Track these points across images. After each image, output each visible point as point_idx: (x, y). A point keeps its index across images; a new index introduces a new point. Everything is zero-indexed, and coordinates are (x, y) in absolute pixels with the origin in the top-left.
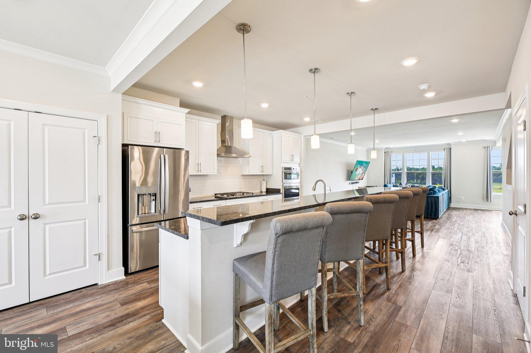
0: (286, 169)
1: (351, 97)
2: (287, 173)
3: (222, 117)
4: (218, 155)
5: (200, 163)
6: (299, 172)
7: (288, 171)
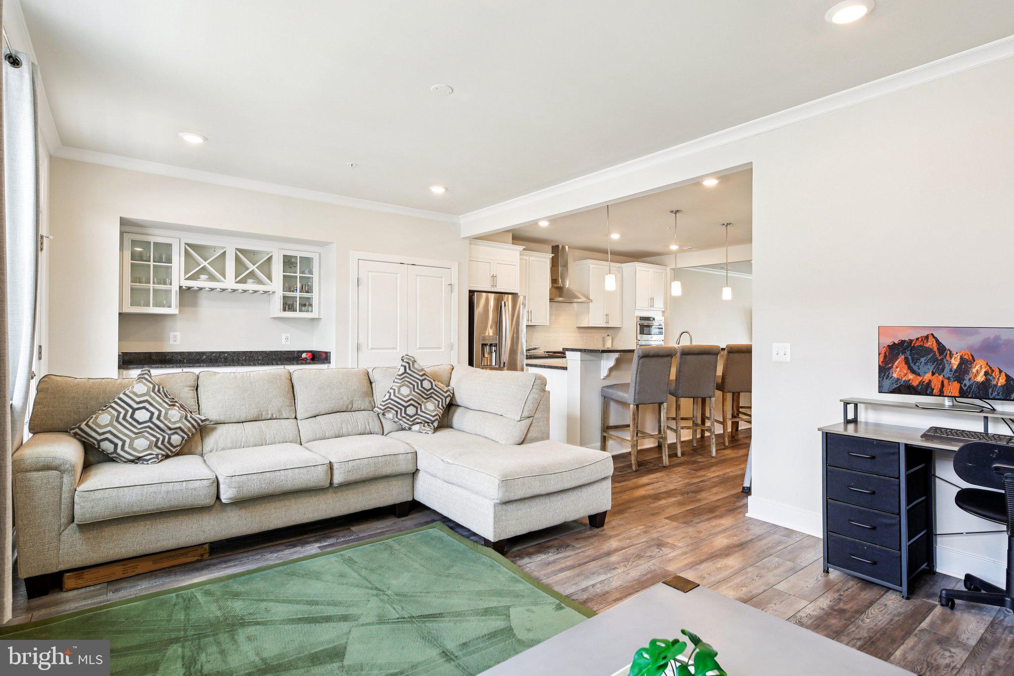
0: (642, 318)
1: (727, 229)
2: (645, 326)
3: (553, 247)
4: (550, 299)
5: (530, 311)
6: (663, 324)
7: (646, 323)
